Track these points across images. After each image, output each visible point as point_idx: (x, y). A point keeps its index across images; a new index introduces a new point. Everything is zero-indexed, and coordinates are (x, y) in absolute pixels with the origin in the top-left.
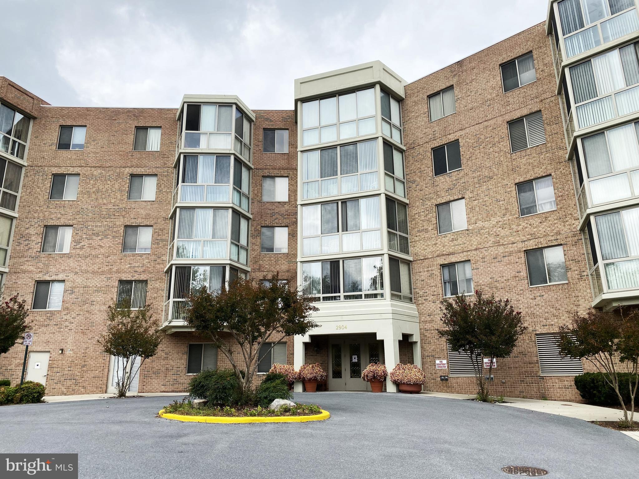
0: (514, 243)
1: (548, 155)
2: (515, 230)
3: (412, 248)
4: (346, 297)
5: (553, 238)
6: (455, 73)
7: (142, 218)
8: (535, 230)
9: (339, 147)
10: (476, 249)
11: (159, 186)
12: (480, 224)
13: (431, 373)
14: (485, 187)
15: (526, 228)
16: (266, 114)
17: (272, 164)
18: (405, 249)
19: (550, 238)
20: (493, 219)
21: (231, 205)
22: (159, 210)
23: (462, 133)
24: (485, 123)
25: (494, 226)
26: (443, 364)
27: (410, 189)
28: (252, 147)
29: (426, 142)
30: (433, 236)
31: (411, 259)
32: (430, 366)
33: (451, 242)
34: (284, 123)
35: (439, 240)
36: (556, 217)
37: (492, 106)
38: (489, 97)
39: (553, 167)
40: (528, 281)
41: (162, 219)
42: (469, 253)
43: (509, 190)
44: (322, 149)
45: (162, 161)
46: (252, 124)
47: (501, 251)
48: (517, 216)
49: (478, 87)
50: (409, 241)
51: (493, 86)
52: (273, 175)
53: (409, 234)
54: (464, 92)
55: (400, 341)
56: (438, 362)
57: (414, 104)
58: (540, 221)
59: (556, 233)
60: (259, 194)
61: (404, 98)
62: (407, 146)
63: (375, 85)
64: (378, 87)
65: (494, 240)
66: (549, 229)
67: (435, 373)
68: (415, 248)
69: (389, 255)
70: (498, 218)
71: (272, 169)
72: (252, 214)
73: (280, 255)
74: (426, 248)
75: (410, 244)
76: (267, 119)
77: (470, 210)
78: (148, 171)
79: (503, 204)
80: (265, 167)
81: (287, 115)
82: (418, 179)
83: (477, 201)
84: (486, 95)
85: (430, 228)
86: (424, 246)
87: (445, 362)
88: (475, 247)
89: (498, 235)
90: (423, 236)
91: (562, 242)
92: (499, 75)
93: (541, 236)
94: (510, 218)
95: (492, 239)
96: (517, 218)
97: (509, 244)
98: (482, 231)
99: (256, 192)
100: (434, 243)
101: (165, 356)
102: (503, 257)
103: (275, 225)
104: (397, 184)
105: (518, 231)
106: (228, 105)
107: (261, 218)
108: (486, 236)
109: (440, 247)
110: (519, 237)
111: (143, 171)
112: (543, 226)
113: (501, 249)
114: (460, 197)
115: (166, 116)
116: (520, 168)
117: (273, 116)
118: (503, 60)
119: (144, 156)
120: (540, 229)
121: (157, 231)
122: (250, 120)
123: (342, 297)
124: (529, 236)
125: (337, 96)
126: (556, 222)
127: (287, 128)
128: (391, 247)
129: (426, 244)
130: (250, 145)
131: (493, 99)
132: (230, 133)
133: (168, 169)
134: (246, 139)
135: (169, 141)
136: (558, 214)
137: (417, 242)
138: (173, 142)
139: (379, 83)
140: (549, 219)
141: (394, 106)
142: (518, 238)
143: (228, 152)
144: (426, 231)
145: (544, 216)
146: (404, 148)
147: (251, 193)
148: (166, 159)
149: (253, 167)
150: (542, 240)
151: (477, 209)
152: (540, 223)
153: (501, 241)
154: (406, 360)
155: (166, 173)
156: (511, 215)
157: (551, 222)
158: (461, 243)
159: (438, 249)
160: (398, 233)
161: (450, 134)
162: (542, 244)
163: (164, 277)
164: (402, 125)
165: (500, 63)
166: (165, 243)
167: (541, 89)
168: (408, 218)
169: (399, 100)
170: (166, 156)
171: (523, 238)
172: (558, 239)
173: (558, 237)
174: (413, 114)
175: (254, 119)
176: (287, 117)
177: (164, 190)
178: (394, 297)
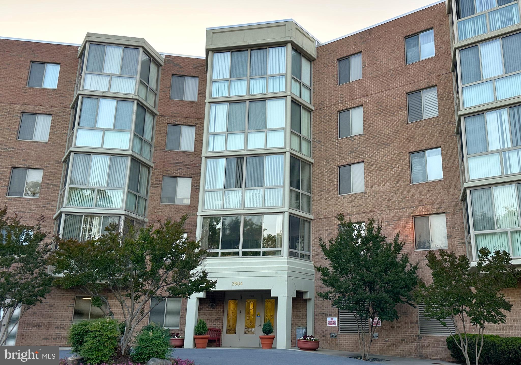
0: (404, 208)
1: (439, 128)
2: (405, 196)
3: (314, 207)
4: (245, 254)
5: (438, 206)
6: (364, 39)
7: (32, 160)
8: (423, 197)
9: (247, 102)
10: (371, 212)
11: (53, 127)
12: (376, 188)
13: (322, 330)
14: (382, 153)
15: (415, 195)
16: (175, 60)
17: (179, 112)
18: (307, 208)
19: (435, 206)
20: (387, 184)
21: (130, 153)
22: (52, 153)
23: (366, 99)
24: (387, 92)
25: (388, 191)
26: (333, 322)
27: (316, 149)
28: (158, 93)
29: (333, 105)
30: (334, 196)
31: (312, 217)
32: (322, 323)
33: (348, 204)
34: (195, 70)
35: (339, 200)
36: (441, 187)
37: (394, 76)
38: (393, 67)
39: (442, 139)
40: (414, 245)
41: (54, 162)
42: (364, 215)
43: (403, 158)
44: (231, 102)
45: (58, 101)
46: (160, 68)
47: (393, 215)
48: (409, 183)
49: (384, 56)
50: (311, 199)
51: (397, 57)
52: (179, 123)
53: (312, 192)
54: (371, 59)
55: (293, 298)
56: (329, 319)
57: (324, 65)
58: (427, 189)
59: (441, 202)
60: (163, 142)
61: (316, 58)
62: (316, 106)
63: (287, 44)
64: (289, 46)
65: (387, 204)
66: (435, 197)
67: (326, 330)
68: (317, 207)
69: (290, 213)
70: (392, 183)
71: (179, 117)
72: (153, 162)
73: (182, 207)
74: (326, 207)
75: (312, 202)
76: (177, 65)
77: (368, 174)
78: (42, 109)
79: (397, 171)
80: (171, 114)
81: (198, 62)
82: (323, 139)
83: (374, 166)
84: (390, 65)
85: (331, 189)
86: (324, 206)
87: (335, 319)
88: (370, 209)
89: (391, 200)
90: (324, 196)
91: (445, 211)
92: (403, 47)
93: (428, 204)
94: (402, 184)
95: (385, 203)
96: (408, 185)
97: (400, 209)
98: (377, 195)
99: (160, 140)
100: (334, 203)
101: (48, 308)
102: (394, 221)
103: (178, 175)
104: (303, 142)
105: (408, 197)
106: (136, 47)
107: (164, 167)
108: (380, 199)
109: (339, 207)
110: (409, 203)
111: (36, 109)
112: (430, 194)
113: (392, 214)
114: (360, 161)
115: (66, 53)
116: (414, 138)
117: (183, 62)
118: (407, 33)
119: (38, 93)
120: (428, 196)
121: (47, 174)
122: (158, 65)
123: (240, 254)
124: (417, 203)
125: (249, 50)
126: (441, 191)
127: (197, 76)
128: (291, 205)
129: (326, 204)
130: (157, 90)
131: (396, 69)
132: (135, 77)
133: (65, 109)
134: (153, 84)
135: (68, 80)
136: (444, 185)
137: (319, 201)
138: (72, 80)
139: (291, 42)
140: (436, 188)
141: (306, 66)
142: (408, 204)
143: (131, 97)
144: (328, 191)
145: (431, 184)
146: (313, 108)
147: (154, 140)
148: (63, 98)
149: (158, 113)
150: (428, 207)
151: (375, 173)
152: (428, 191)
153: (393, 206)
154: (300, 317)
155: (62, 114)
156: (403, 181)
157: (437, 191)
158: (358, 205)
159: (337, 209)
160: (301, 191)
161: (355, 99)
162: (428, 211)
163: (52, 224)
164: (312, 85)
165: (404, 35)
166: (55, 188)
167: (438, 65)
168: (312, 177)
169: (311, 60)
170: (63, 95)
171: (412, 204)
172: (442, 208)
173: (443, 206)
174: (323, 76)
175: (163, 64)
176: (198, 65)
177: (58, 131)
178: (291, 254)
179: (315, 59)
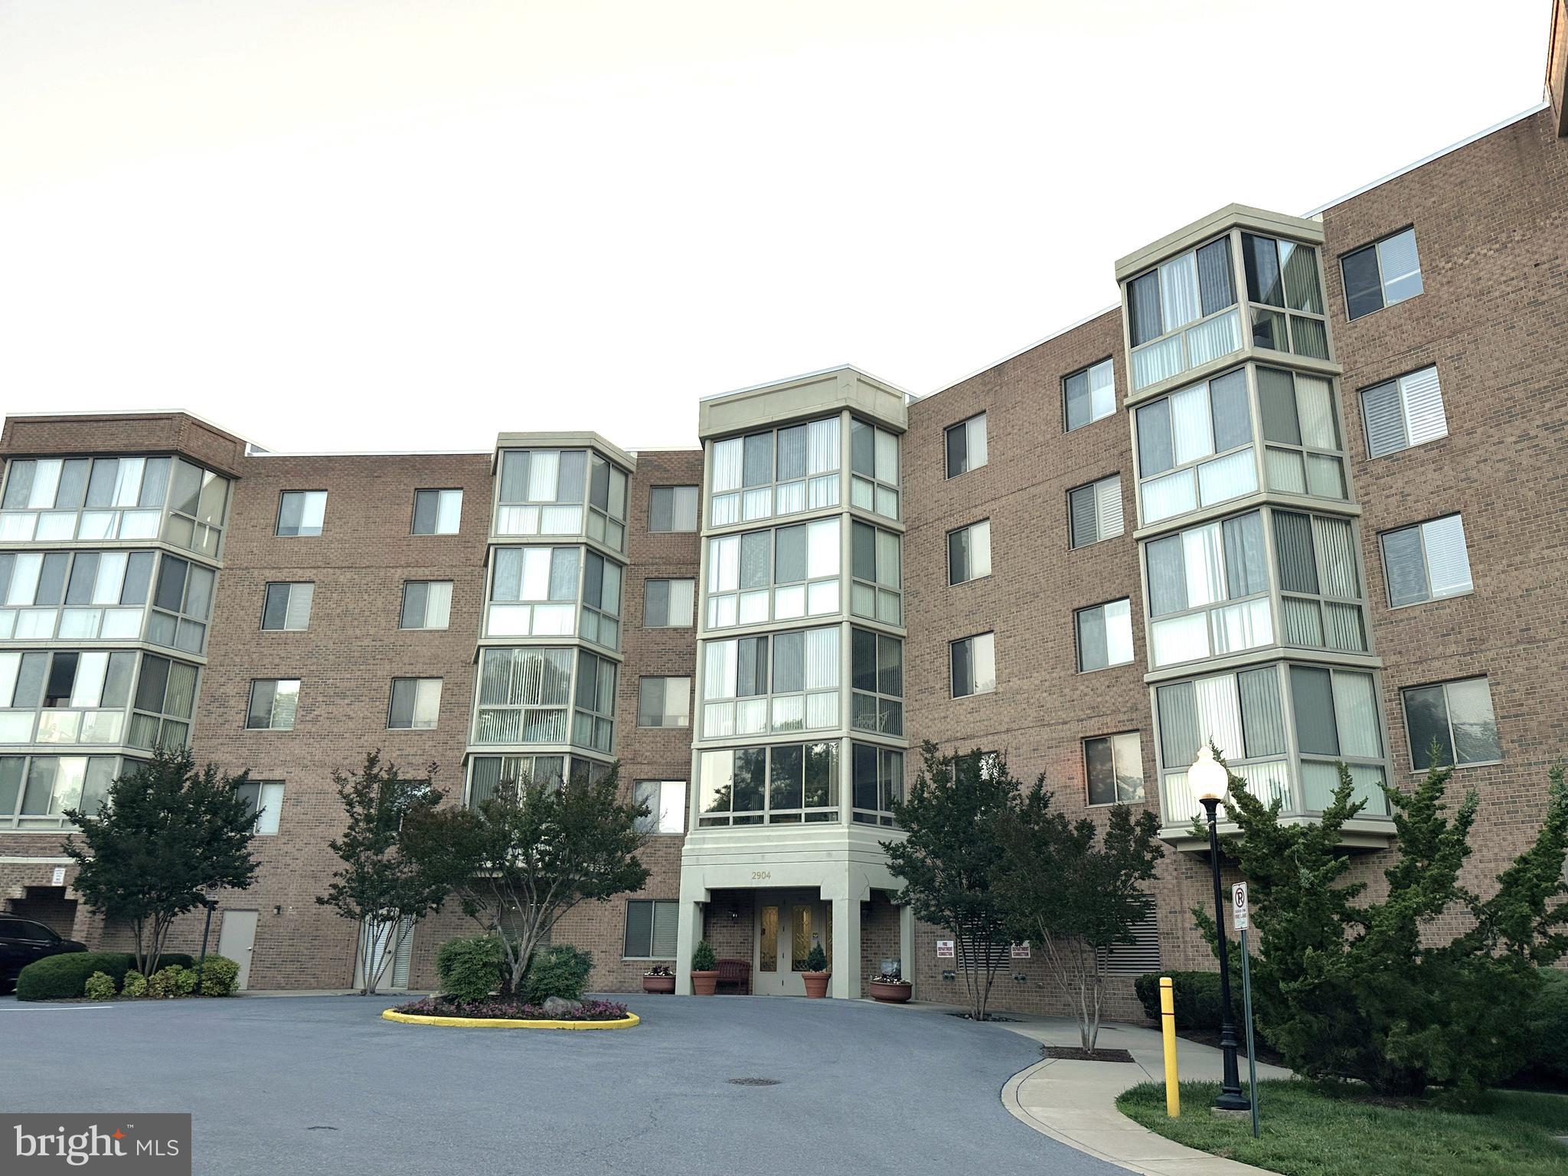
0: (1065, 723)
1: (1125, 558)
2: (1068, 698)
3: (909, 724)
4: (774, 819)
5: (1125, 717)
6: (990, 387)
7: (424, 663)
8: (1099, 699)
9: (773, 530)
10: (1008, 731)
11: (455, 601)
12: (1015, 683)
13: (929, 966)
14: (1026, 613)
15: (1086, 695)
16: (656, 458)
17: (664, 556)
18: (894, 725)
19: (1122, 717)
20: (1035, 675)
21: (577, 641)
22: (456, 648)
23: (995, 505)
24: (1032, 489)
25: (1037, 689)
26: (948, 949)
27: (910, 608)
28: (628, 524)
29: (938, 519)
30: (942, 701)
31: (905, 744)
32: (928, 951)
33: (968, 716)
34: (690, 473)
35: (951, 709)
36: (1131, 678)
37: (1044, 457)
38: (1041, 439)
39: (1132, 581)
40: (1085, 796)
41: (460, 664)
42: (996, 738)
43: (1063, 620)
44: (744, 533)
45: (462, 555)
46: (630, 477)
47: (1046, 737)
48: (1073, 671)
49: (1025, 418)
50: (904, 709)
51: (1049, 418)
52: (665, 576)
53: (904, 695)
54: (1002, 425)
55: (863, 904)
56: (940, 944)
57: (921, 442)
58: (1107, 683)
59: (1131, 708)
60: (639, 614)
61: (906, 428)
62: (908, 524)
63: (841, 412)
64: (846, 415)
65: (1035, 715)
66: (1120, 699)
67: (935, 966)
68: (914, 723)
69: (852, 739)
70: (1043, 673)
71: (664, 564)
72: (623, 653)
73: (674, 733)
74: (930, 724)
75: (904, 715)
76: (658, 468)
77: (1001, 655)
78: (436, 573)
79: (1052, 648)
80: (650, 560)
81: (697, 457)
82: (922, 589)
83: (1011, 639)
84: (1036, 434)
85: (938, 687)
86: (927, 720)
87: (951, 944)
88: (1006, 726)
89: (1042, 706)
90: (927, 702)
91: (1140, 726)
92: (1059, 397)
93: (1108, 712)
94: (1062, 674)
95: (1032, 713)
96: (1072, 675)
97: (1058, 724)
98: (1019, 696)
99: (632, 609)
100: (943, 715)
102: (1048, 748)
103: (667, 673)
104: (883, 598)
105: (1073, 701)
106: (581, 449)
107: (641, 660)
108: (1024, 706)
109: (952, 722)
110: (1075, 711)
111: (428, 573)
112: (1111, 693)
113: (1046, 733)
114: (987, 629)
115: (471, 468)
116: (1082, 581)
117: (669, 461)
118: (1066, 369)
119: (429, 545)
120: (1108, 698)
121: (449, 686)
122: (625, 472)
123: (767, 819)
124: (1089, 712)
125: (775, 431)
126: (1132, 686)
127: (695, 483)
128: (855, 723)
129: (930, 716)
130: (625, 519)
131: (1047, 444)
132: (581, 503)
133: (473, 568)
134: (616, 509)
135: (476, 516)
136: (1135, 673)
137: (917, 712)
138: (483, 516)
139: (848, 408)
140: (1122, 680)
141: (886, 449)
142: (1072, 714)
143: (574, 540)
144: (931, 691)
145: (1114, 673)
146: (903, 528)
147: (623, 612)
148: (469, 550)
149: (627, 561)
150: (1109, 719)
151: (1012, 654)
152: (1108, 687)
153: (1047, 718)
154: (891, 940)
155: (469, 578)
156: (1064, 669)
157: (1124, 687)
158: (985, 718)
159: (949, 727)
160: (878, 695)
161: (976, 506)
162: (1108, 728)
163: (460, 775)
164: (901, 483)
165: (1061, 374)
166: (463, 709)
167: (1122, 431)
168: (903, 664)
169: (896, 432)
170: (470, 545)
171: (1081, 713)
172: (1133, 720)
173: (1134, 716)
174: (919, 462)
175: (633, 468)
176: (697, 463)
177: (464, 610)
178: (857, 818)
179: (905, 431)
